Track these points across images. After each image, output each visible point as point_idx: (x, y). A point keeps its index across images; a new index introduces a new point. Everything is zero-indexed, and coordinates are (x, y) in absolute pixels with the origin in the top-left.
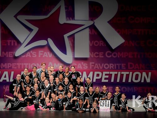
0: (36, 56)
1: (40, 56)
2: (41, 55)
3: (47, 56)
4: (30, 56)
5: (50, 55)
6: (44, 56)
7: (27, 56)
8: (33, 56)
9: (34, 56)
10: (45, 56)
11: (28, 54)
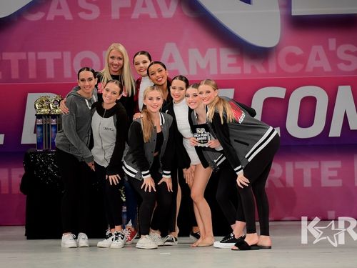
0: (96, 13)
1: (115, 15)
2: (122, 10)
3: (153, 15)
4: (69, 16)
5: (168, 6)
6: (135, 15)
7: (51, 17)
8: (82, 15)
9: (89, 12)
10: (144, 11)
11: (59, 7)
